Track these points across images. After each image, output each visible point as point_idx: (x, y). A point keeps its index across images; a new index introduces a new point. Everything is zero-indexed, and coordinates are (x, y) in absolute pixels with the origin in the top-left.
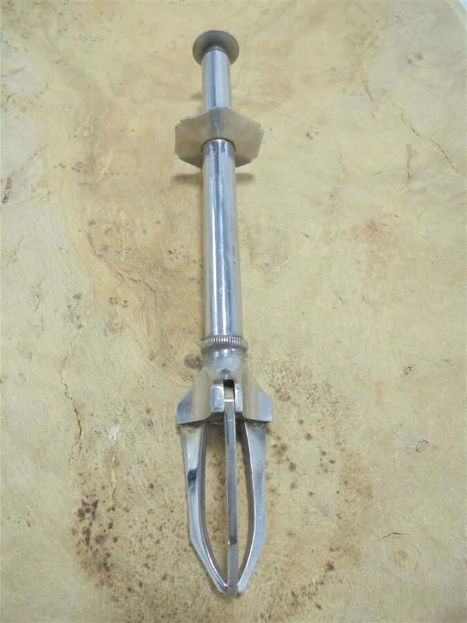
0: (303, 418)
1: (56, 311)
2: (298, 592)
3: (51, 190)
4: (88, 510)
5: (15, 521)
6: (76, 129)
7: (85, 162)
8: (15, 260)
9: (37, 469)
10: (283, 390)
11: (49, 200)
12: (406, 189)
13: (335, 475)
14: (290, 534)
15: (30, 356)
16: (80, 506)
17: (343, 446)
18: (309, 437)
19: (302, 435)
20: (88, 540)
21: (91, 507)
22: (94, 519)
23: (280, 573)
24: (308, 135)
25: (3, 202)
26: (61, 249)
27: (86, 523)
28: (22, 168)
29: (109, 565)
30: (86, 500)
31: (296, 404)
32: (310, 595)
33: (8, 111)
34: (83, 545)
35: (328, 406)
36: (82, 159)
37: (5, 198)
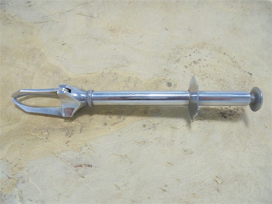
0: (184, 56)
1: (152, 134)
2: (232, 61)
3: (84, 145)
4: (224, 115)
5: (232, 138)
6: (42, 139)
7: (66, 132)
8: (126, 155)
9: (215, 132)
10: (176, 60)
11: (90, 146)
12: (97, 19)
13: (200, 50)
14: (218, 62)
15: (173, 141)
16: (223, 118)
17: (192, 47)
18: (190, 55)
19: (190, 57)
20: (232, 115)
21: (223, 114)
22: (226, 113)
23: (228, 65)
24: (63, 44)
25: (91, 167)
26: (120, 136)
27: (227, 116)
28: (68, 161)
29: (237, 108)
30: (221, 116)
31: (180, 58)
32: (232, 59)
33: (22, 176)
34: (234, 116)
35: (179, 50)
36: (64, 133)
37: (89, 166)
